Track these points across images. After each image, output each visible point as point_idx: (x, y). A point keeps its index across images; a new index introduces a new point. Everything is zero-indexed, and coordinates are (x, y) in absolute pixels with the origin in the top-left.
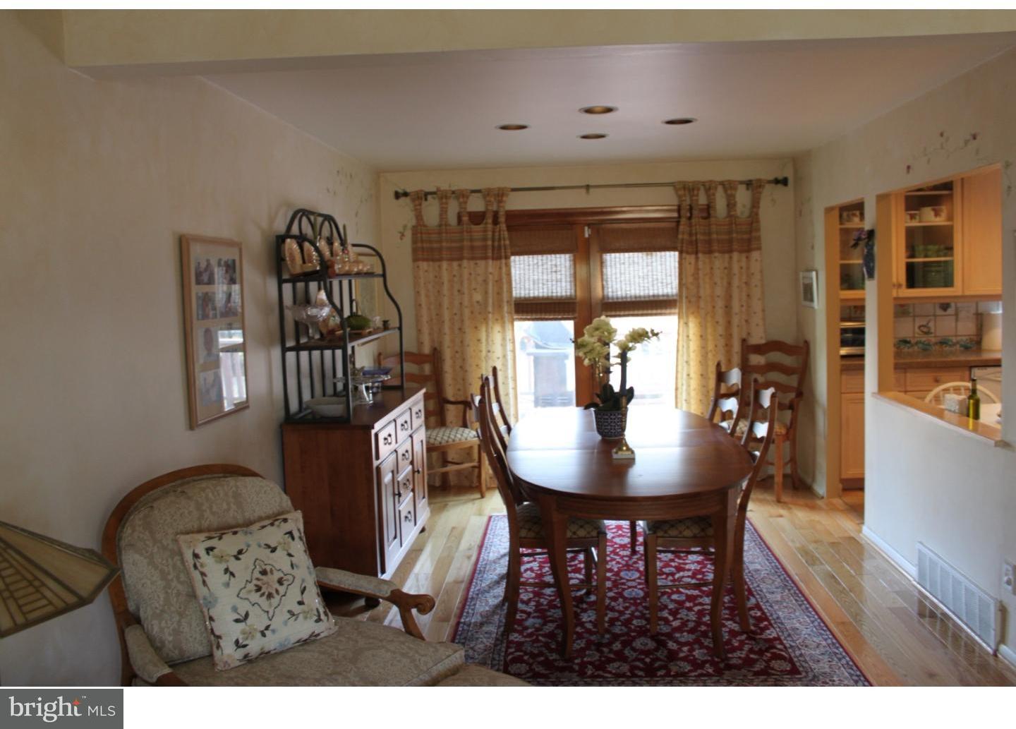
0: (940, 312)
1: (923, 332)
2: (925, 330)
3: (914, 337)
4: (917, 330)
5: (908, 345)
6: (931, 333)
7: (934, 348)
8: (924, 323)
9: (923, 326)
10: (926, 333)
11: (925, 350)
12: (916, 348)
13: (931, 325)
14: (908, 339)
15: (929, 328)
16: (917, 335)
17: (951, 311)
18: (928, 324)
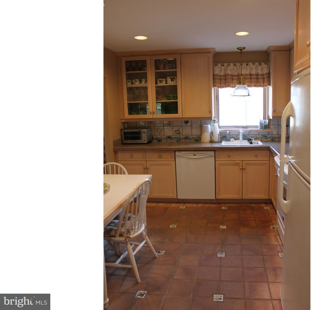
0: (184, 124)
1: (177, 133)
2: (178, 132)
3: (173, 135)
4: (174, 132)
5: (171, 139)
6: (181, 134)
7: (182, 140)
8: (178, 129)
9: (177, 131)
10: (178, 134)
11: (178, 141)
12: (174, 140)
13: (181, 130)
14: (171, 136)
15: (180, 131)
16: (174, 135)
17: (189, 124)
18: (179, 130)
